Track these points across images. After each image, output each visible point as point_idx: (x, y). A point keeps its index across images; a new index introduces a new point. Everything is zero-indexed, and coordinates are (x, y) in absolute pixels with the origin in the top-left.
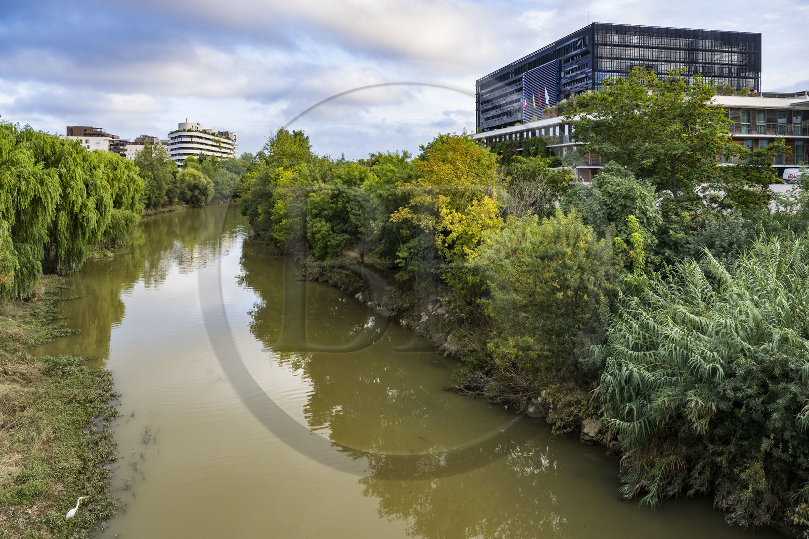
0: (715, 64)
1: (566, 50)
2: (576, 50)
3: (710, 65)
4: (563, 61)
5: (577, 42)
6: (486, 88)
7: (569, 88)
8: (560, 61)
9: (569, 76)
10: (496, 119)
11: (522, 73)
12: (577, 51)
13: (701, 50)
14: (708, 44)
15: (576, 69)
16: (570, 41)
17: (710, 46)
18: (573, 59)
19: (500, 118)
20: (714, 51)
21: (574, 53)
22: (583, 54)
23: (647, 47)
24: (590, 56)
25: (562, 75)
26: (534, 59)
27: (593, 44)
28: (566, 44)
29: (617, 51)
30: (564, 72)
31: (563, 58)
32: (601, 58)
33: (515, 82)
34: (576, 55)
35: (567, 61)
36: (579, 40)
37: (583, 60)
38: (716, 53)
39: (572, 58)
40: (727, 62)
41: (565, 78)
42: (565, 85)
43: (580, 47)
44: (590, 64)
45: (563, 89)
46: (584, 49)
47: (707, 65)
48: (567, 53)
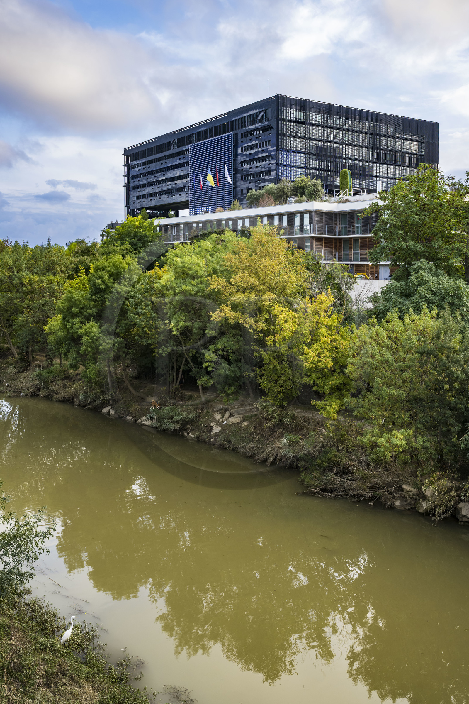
0: (396, 151)
1: (243, 122)
2: (256, 123)
3: (392, 153)
4: (239, 135)
5: (257, 114)
6: (138, 159)
7: (248, 167)
8: (236, 134)
9: (247, 153)
10: (152, 198)
11: (187, 144)
12: (257, 125)
13: (383, 136)
14: (390, 130)
15: (256, 146)
16: (248, 112)
17: (392, 132)
18: (252, 134)
19: (158, 198)
20: (396, 138)
21: (253, 127)
22: (265, 129)
23: (331, 128)
24: (273, 132)
25: (239, 151)
26: (203, 129)
27: (277, 119)
28: (244, 115)
29: (303, 129)
30: (242, 148)
31: (240, 132)
32: (286, 135)
33: (178, 154)
34: (256, 130)
35: (244, 135)
36: (260, 113)
37: (264, 136)
38: (397, 140)
39: (252, 132)
40: (408, 151)
41: (242, 155)
42: (242, 163)
43: (261, 121)
44: (273, 141)
45: (240, 168)
46: (266, 123)
47: (389, 153)
48: (245, 127)
